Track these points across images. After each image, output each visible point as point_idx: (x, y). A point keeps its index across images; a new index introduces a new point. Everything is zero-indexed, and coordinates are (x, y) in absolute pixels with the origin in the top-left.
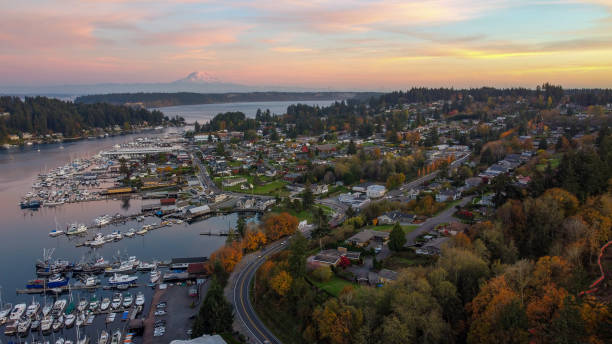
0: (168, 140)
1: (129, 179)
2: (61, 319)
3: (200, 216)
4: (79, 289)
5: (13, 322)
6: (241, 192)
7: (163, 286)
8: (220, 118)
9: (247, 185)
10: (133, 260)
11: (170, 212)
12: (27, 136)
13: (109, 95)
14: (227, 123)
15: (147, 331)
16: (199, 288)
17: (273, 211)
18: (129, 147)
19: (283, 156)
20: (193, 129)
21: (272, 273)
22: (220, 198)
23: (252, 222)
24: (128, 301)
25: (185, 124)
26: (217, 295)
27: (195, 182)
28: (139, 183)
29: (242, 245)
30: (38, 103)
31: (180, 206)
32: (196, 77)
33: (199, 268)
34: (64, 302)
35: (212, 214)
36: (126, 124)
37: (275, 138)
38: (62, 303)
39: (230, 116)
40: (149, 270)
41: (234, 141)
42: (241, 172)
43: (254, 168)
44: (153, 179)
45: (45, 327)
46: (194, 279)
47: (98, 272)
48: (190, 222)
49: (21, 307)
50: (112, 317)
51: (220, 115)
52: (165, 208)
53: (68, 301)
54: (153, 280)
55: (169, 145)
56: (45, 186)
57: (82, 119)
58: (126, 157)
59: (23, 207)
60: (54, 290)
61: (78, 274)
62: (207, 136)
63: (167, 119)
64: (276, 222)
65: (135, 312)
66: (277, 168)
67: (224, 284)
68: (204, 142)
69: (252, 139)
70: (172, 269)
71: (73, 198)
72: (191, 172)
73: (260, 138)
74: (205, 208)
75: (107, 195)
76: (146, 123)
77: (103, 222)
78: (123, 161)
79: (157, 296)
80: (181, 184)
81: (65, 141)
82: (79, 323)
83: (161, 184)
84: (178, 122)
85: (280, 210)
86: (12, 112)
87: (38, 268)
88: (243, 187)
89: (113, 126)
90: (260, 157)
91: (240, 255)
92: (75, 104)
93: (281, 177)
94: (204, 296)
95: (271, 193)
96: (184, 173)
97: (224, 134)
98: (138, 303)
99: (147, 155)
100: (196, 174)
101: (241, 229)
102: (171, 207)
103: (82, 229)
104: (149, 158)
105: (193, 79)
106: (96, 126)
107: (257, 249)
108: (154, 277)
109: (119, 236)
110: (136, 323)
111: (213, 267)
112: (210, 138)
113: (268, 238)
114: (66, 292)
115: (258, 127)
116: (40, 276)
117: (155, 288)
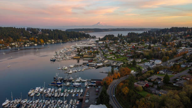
0: (91, 43)
1: (79, 54)
2: (60, 94)
3: (100, 66)
4: (65, 86)
5: (47, 93)
6: (113, 60)
7: (88, 87)
8: (106, 36)
9: (114, 57)
10: (80, 78)
11: (91, 65)
12: (53, 40)
13: (75, 29)
14: (109, 38)
15: (83, 101)
16: (99, 89)
17: (122, 66)
18: (80, 45)
19: (126, 49)
20: (98, 39)
21: (122, 87)
22: (106, 61)
23: (116, 69)
24: (78, 91)
25: (96, 38)
26: (104, 92)
27: (99, 56)
28: (82, 55)
29: (112, 77)
30: (56, 31)
31: (94, 63)
32: (100, 24)
33: (99, 83)
34: (61, 89)
35: (103, 66)
36: (79, 38)
37: (123, 43)
38: (60, 89)
39: (110, 36)
40: (85, 82)
41: (111, 44)
42: (113, 54)
43: (117, 52)
44: (86, 54)
45: (56, 96)
46: (97, 86)
47: (70, 81)
48: (97, 68)
49: (50, 89)
50: (74, 95)
51: (107, 35)
52: (89, 63)
54: (85, 85)
55: (91, 44)
56: (57, 55)
57: (67, 36)
58: (79, 47)
59: (51, 61)
60: (58, 85)
61: (65, 81)
62: (102, 42)
63: (91, 36)
64: (124, 70)
65: (80, 94)
66: (124, 53)
67: (107, 89)
68: (101, 44)
69: (116, 43)
70: (91, 82)
71: (64, 59)
72: (97, 53)
73: (119, 43)
74: (101, 64)
75: (73, 58)
76: (85, 37)
77: (72, 66)
78: (78, 48)
79: (86, 90)
80: (95, 56)
81: (62, 42)
82: (64, 96)
83: (89, 56)
84: (94, 37)
85: (124, 66)
86: (49, 34)
87: (54, 78)
88: (113, 58)
89: (76, 38)
90: (119, 49)
91: (112, 80)
92: (66, 32)
93: (125, 56)
94: (100, 91)
95: (122, 61)
96: (95, 53)
97: (108, 42)
98: (81, 92)
99: (85, 47)
100: (99, 54)
101: (113, 71)
102: (91, 63)
103: (66, 68)
104: (85, 48)
105: (99, 24)
106: (71, 38)
107: (117, 78)
108: (86, 84)
109: (76, 71)
110: (80, 98)
111: (104, 83)
112: (103, 43)
113: (121, 75)
114: (61, 86)
115: (118, 40)
116: (55, 81)
117: (86, 87)
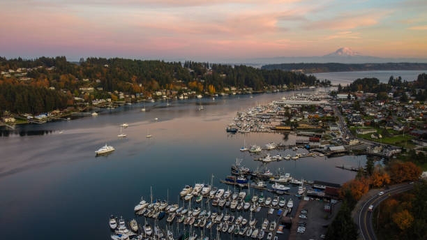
0: (318, 96)
1: (290, 122)
2: (242, 204)
3: (337, 153)
4: (254, 188)
5: (216, 199)
6: (371, 140)
7: (306, 199)
8: (358, 82)
9: (376, 134)
10: (288, 175)
11: (315, 147)
12: (233, 89)
13: (282, 65)
14: (364, 86)
15: (293, 227)
16: (331, 205)
17: (398, 158)
18: (291, 100)
19: (411, 115)
20: (336, 89)
21: (395, 209)
22: (353, 142)
23: (379, 164)
24: (282, 203)
25: (331, 86)
26: (346, 215)
27: (336, 128)
28: (296, 125)
29: (369, 181)
30: (242, 68)
31: (322, 144)
32: (342, 52)
33: (333, 191)
34: (245, 194)
35: (346, 153)
36: (291, 84)
37: (404, 100)
38: (243, 194)
39: (367, 81)
40: (298, 185)
41: (369, 100)
42: (373, 125)
43: (383, 122)
44: (306, 123)
45: (233, 207)
46: (330, 199)
47: (266, 179)
48: (329, 157)
49: (222, 191)
50: (272, 211)
51: (359, 79)
52: (312, 144)
53: (247, 194)
54: (300, 193)
55: (318, 100)
56: (240, 120)
57: (264, 80)
58: (289, 106)
59: (228, 131)
60: (240, 185)
61: (254, 178)
62: (347, 95)
63: (318, 81)
64: (401, 168)
65: (286, 212)
66: (405, 124)
67: (352, 208)
68: (344, 100)
69: (384, 99)
70: (314, 188)
71: (255, 128)
72: (333, 120)
73: (390, 99)
74: (341, 148)
75: (275, 130)
76: (304, 84)
77: (271, 147)
78: (287, 108)
79: (302, 204)
80: (325, 128)
81: (253, 93)
82: (252, 210)
83: (311, 127)
84: (326, 84)
85: (404, 159)
86: (227, 75)
87: (233, 169)
88: (373, 136)
89: (283, 85)
90: (390, 114)
91: (367, 188)
92: (262, 70)
93: (407, 132)
94: (335, 212)
95: (397, 144)
96: (327, 120)
97: (360, 95)
98: (289, 206)
99: (303, 105)
100: (336, 123)
101: (370, 169)
102: (316, 144)
103: (259, 149)
104: (304, 108)
105: (340, 53)
106: (272, 84)
107: (382, 187)
108: (301, 190)
109: (280, 158)
110: (286, 219)
111: (345, 194)
112: (349, 97)
113: (392, 180)
114: (246, 188)
115: (390, 90)
116: (233, 175)
117: (301, 198)
